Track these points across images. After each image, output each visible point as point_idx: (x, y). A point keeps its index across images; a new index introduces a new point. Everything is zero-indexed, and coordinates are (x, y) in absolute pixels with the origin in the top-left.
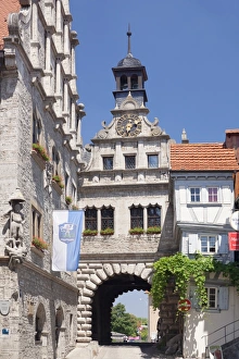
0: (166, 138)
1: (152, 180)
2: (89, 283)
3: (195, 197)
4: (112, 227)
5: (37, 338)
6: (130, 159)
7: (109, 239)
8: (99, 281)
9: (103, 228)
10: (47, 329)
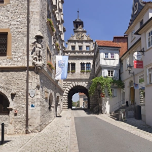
0: (92, 41)
1: (88, 54)
2: (67, 89)
3: (107, 56)
4: (75, 70)
5: (49, 108)
6: (80, 47)
7: (74, 74)
8: (70, 88)
9: (72, 70)
10: (53, 104)
